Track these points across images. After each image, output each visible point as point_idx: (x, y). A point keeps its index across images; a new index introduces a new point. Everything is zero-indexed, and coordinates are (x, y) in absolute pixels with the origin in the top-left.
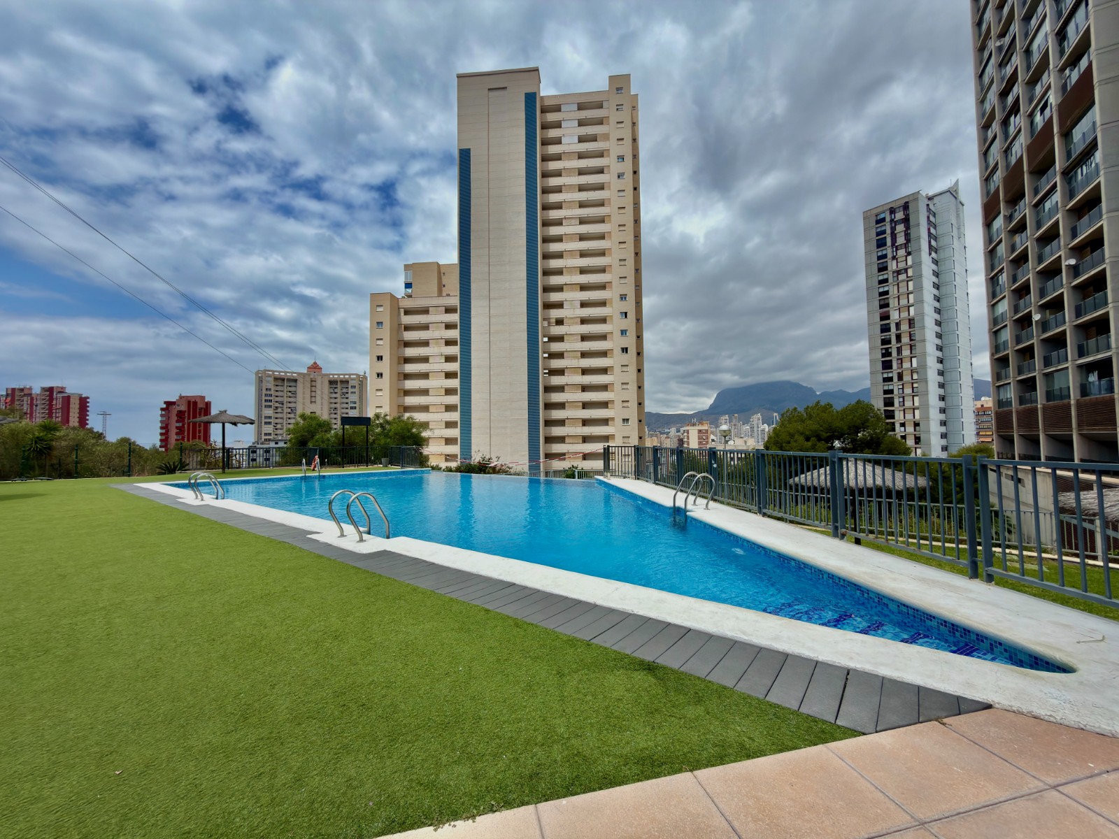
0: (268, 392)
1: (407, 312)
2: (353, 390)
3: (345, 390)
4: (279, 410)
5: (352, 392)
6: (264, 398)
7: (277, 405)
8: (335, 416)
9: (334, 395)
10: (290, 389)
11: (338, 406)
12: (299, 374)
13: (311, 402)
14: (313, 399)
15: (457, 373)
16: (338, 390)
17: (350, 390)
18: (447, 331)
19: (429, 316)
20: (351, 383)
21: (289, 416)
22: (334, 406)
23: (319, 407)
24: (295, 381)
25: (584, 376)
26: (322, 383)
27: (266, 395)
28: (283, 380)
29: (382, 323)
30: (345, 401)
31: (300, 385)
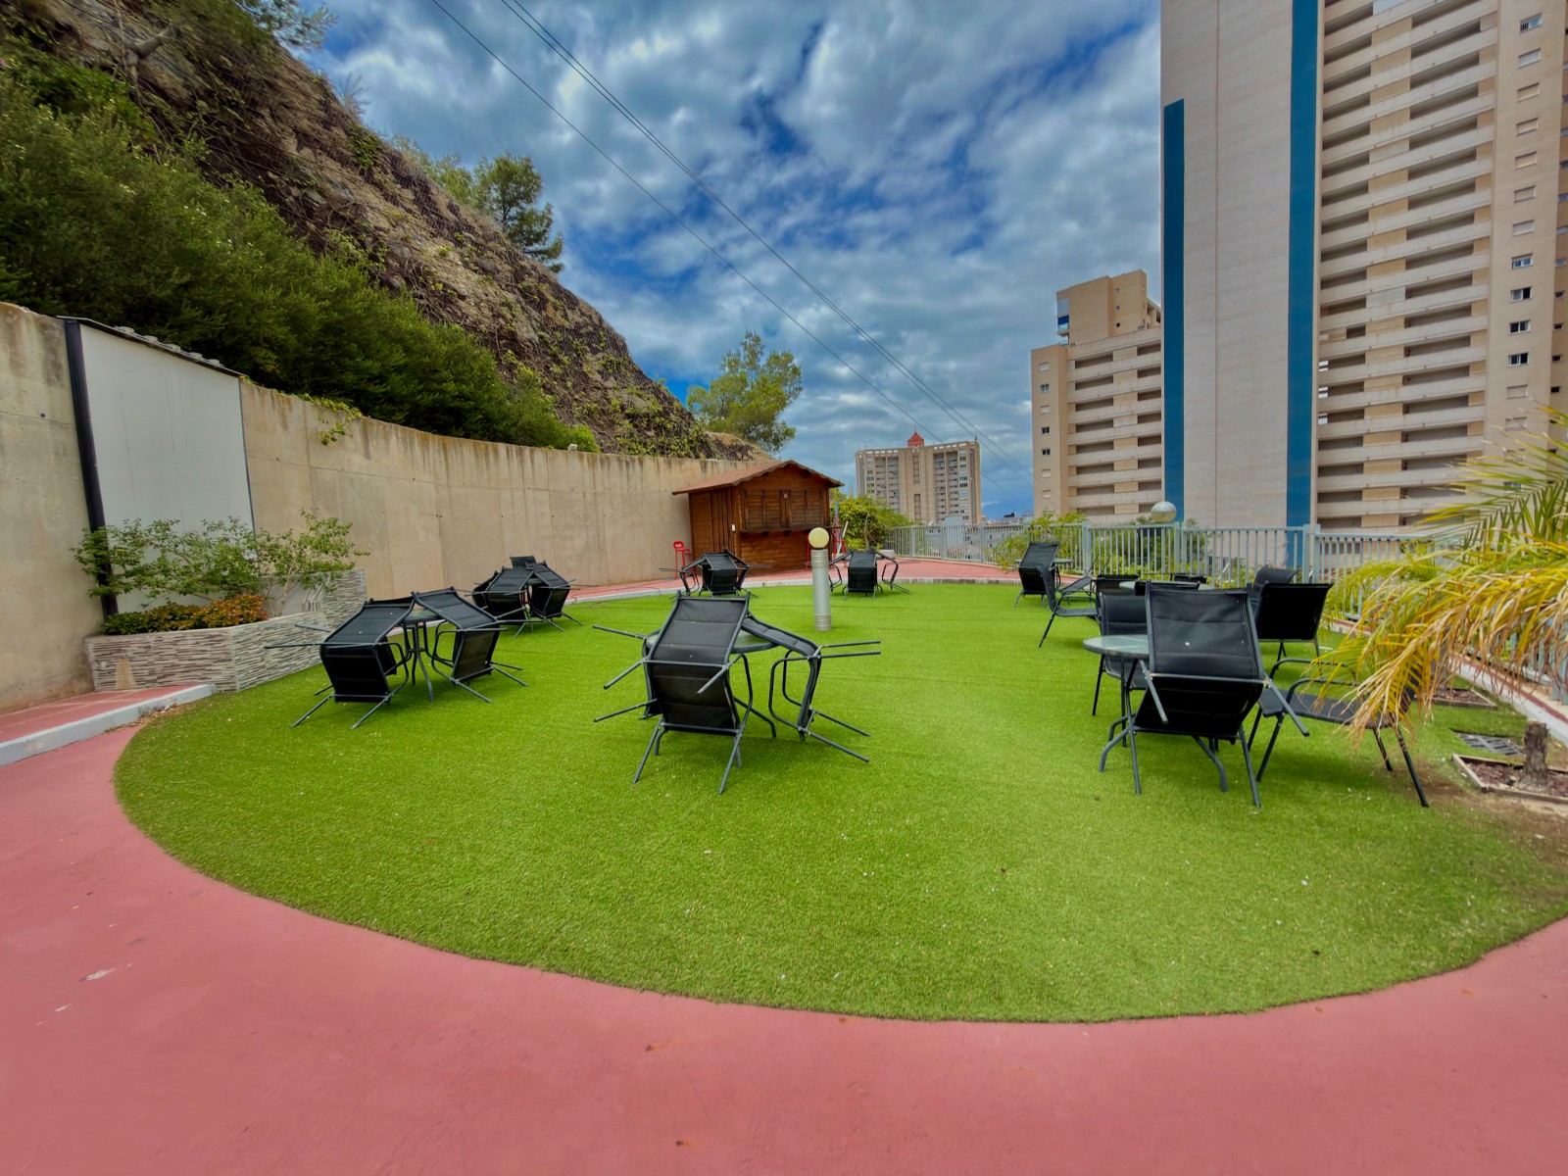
0: (870, 476)
1: (1079, 364)
2: (964, 463)
3: (952, 464)
4: (882, 495)
5: (961, 466)
6: (866, 482)
7: (879, 489)
8: (943, 497)
9: (941, 472)
10: (891, 469)
11: (946, 484)
12: (900, 450)
13: (915, 482)
14: (917, 479)
15: (1160, 437)
16: (945, 465)
17: (960, 463)
18: (1142, 379)
19: (1112, 363)
20: (961, 453)
21: (892, 500)
22: (940, 484)
23: (924, 487)
24: (897, 459)
25: (1407, 416)
26: (926, 457)
27: (868, 479)
28: (884, 459)
29: (1047, 385)
30: (953, 477)
31: (902, 463)
